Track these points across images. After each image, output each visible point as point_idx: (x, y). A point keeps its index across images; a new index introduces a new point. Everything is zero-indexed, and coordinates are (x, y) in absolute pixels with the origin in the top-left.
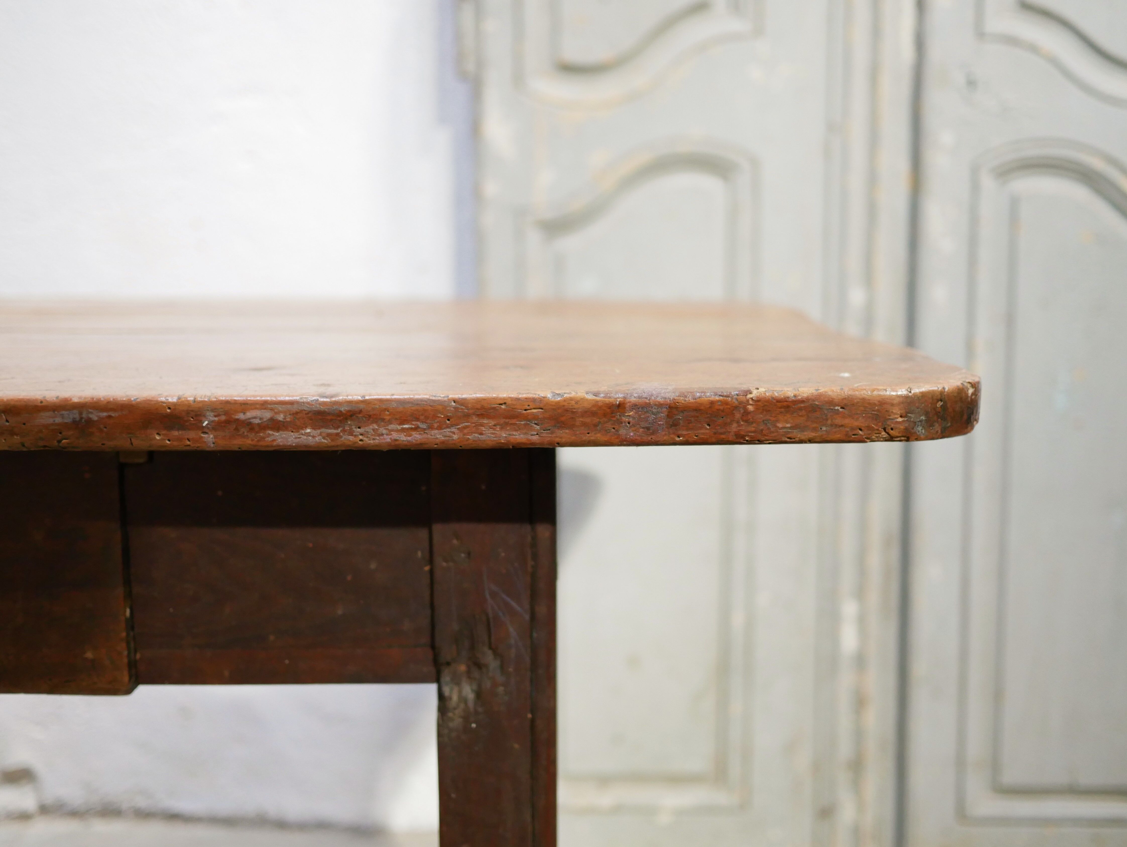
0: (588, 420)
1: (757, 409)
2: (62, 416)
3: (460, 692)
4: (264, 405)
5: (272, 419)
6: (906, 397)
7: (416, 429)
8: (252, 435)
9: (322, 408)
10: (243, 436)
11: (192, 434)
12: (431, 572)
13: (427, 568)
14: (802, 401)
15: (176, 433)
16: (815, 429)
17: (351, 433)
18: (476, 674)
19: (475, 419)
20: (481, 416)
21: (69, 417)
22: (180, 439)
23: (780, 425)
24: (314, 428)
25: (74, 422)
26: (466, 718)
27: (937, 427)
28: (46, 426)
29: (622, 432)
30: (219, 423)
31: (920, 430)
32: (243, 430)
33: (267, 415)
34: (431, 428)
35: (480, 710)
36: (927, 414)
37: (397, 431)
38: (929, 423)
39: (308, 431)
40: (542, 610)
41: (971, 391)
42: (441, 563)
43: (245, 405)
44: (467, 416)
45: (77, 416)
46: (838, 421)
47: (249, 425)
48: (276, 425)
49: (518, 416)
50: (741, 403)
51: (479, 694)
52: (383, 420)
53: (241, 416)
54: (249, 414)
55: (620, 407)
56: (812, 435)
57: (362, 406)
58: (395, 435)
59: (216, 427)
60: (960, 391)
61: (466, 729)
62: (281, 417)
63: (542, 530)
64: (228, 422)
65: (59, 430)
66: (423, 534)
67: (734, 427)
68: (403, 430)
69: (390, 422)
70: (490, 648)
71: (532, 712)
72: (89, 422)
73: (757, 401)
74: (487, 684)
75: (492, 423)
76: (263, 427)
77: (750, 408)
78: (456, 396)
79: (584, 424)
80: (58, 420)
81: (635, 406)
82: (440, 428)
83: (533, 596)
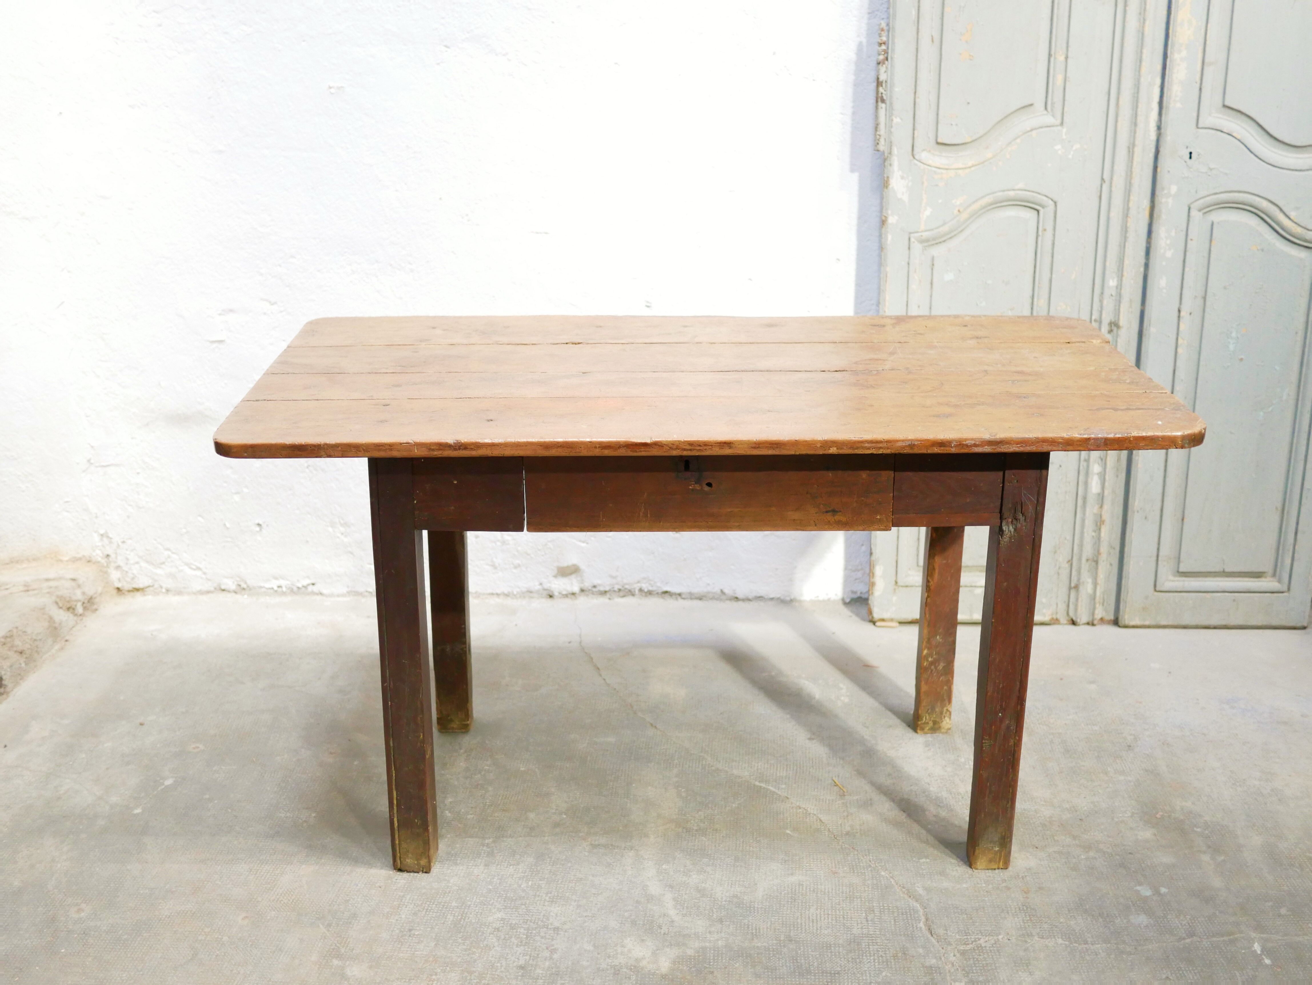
0: (1078, 443)
1: (1134, 440)
2: (906, 443)
3: (1009, 528)
4: (972, 439)
5: (974, 444)
6: (1183, 435)
7: (1022, 446)
8: (967, 449)
9: (992, 440)
10: (964, 449)
11: (947, 448)
12: (1003, 487)
13: (1001, 485)
14: (1149, 437)
15: (942, 448)
16: (1152, 446)
17: (1000, 448)
18: (1015, 522)
19: (1041, 443)
20: (1043, 442)
21: (908, 443)
22: (943, 450)
23: (1141, 444)
24: (988, 446)
25: (909, 445)
26: (1010, 538)
27: (1192, 444)
28: (900, 446)
29: (1089, 447)
30: (957, 445)
31: (1186, 445)
32: (965, 447)
33: (973, 442)
34: (1026, 446)
35: (1016, 534)
36: (1189, 440)
37: (1015, 447)
38: (1189, 443)
39: (986, 447)
40: (1041, 500)
41: (1203, 431)
42: (1007, 484)
43: (966, 440)
44: (1038, 442)
45: (910, 443)
46: (1160, 443)
47: (967, 446)
48: (975, 445)
49: (1055, 442)
50: (1128, 437)
51: (1015, 530)
52: (1011, 444)
53: (964, 443)
54: (967, 442)
55: (1089, 439)
56: (1151, 447)
57: (1004, 439)
58: (1014, 448)
59: (956, 446)
60: (1200, 432)
61: (1010, 541)
62: (977, 443)
63: (1044, 472)
64: (960, 445)
65: (903, 447)
66: (1001, 473)
67: (1126, 445)
68: (1017, 447)
69: (1013, 444)
70: (1021, 513)
71: (1034, 535)
72: (914, 445)
73: (1134, 437)
74: (1019, 525)
75: (1046, 444)
76: (971, 446)
77: (1131, 439)
78: (1036, 436)
79: (1077, 445)
80: (904, 444)
81: (1094, 439)
82: (1029, 446)
83: (1038, 494)
